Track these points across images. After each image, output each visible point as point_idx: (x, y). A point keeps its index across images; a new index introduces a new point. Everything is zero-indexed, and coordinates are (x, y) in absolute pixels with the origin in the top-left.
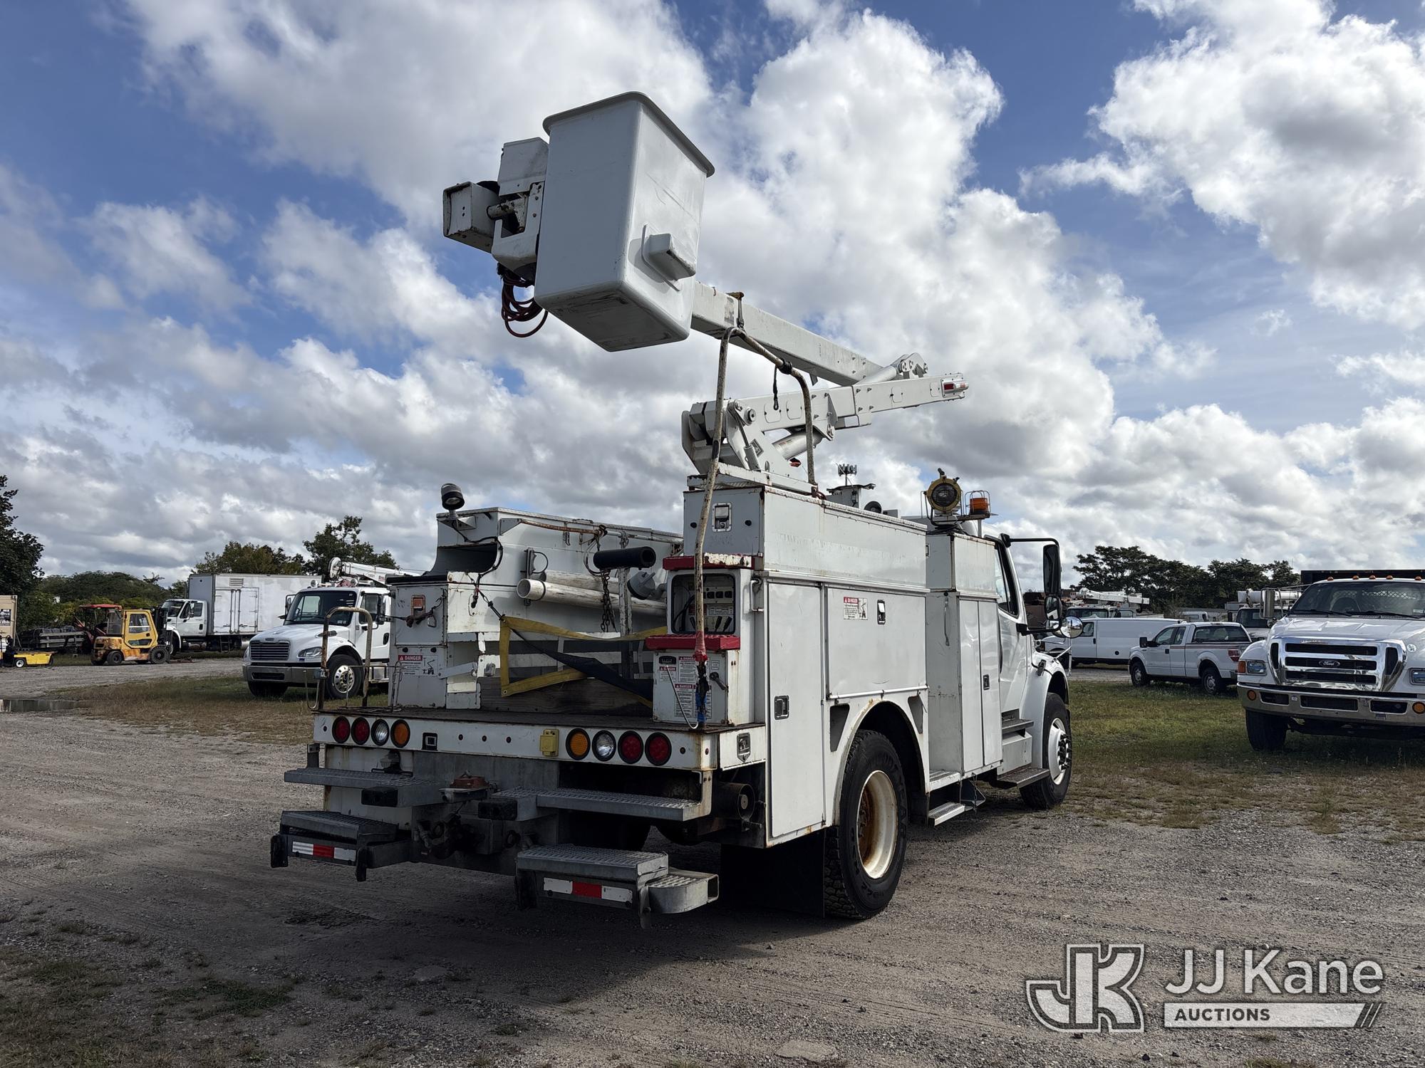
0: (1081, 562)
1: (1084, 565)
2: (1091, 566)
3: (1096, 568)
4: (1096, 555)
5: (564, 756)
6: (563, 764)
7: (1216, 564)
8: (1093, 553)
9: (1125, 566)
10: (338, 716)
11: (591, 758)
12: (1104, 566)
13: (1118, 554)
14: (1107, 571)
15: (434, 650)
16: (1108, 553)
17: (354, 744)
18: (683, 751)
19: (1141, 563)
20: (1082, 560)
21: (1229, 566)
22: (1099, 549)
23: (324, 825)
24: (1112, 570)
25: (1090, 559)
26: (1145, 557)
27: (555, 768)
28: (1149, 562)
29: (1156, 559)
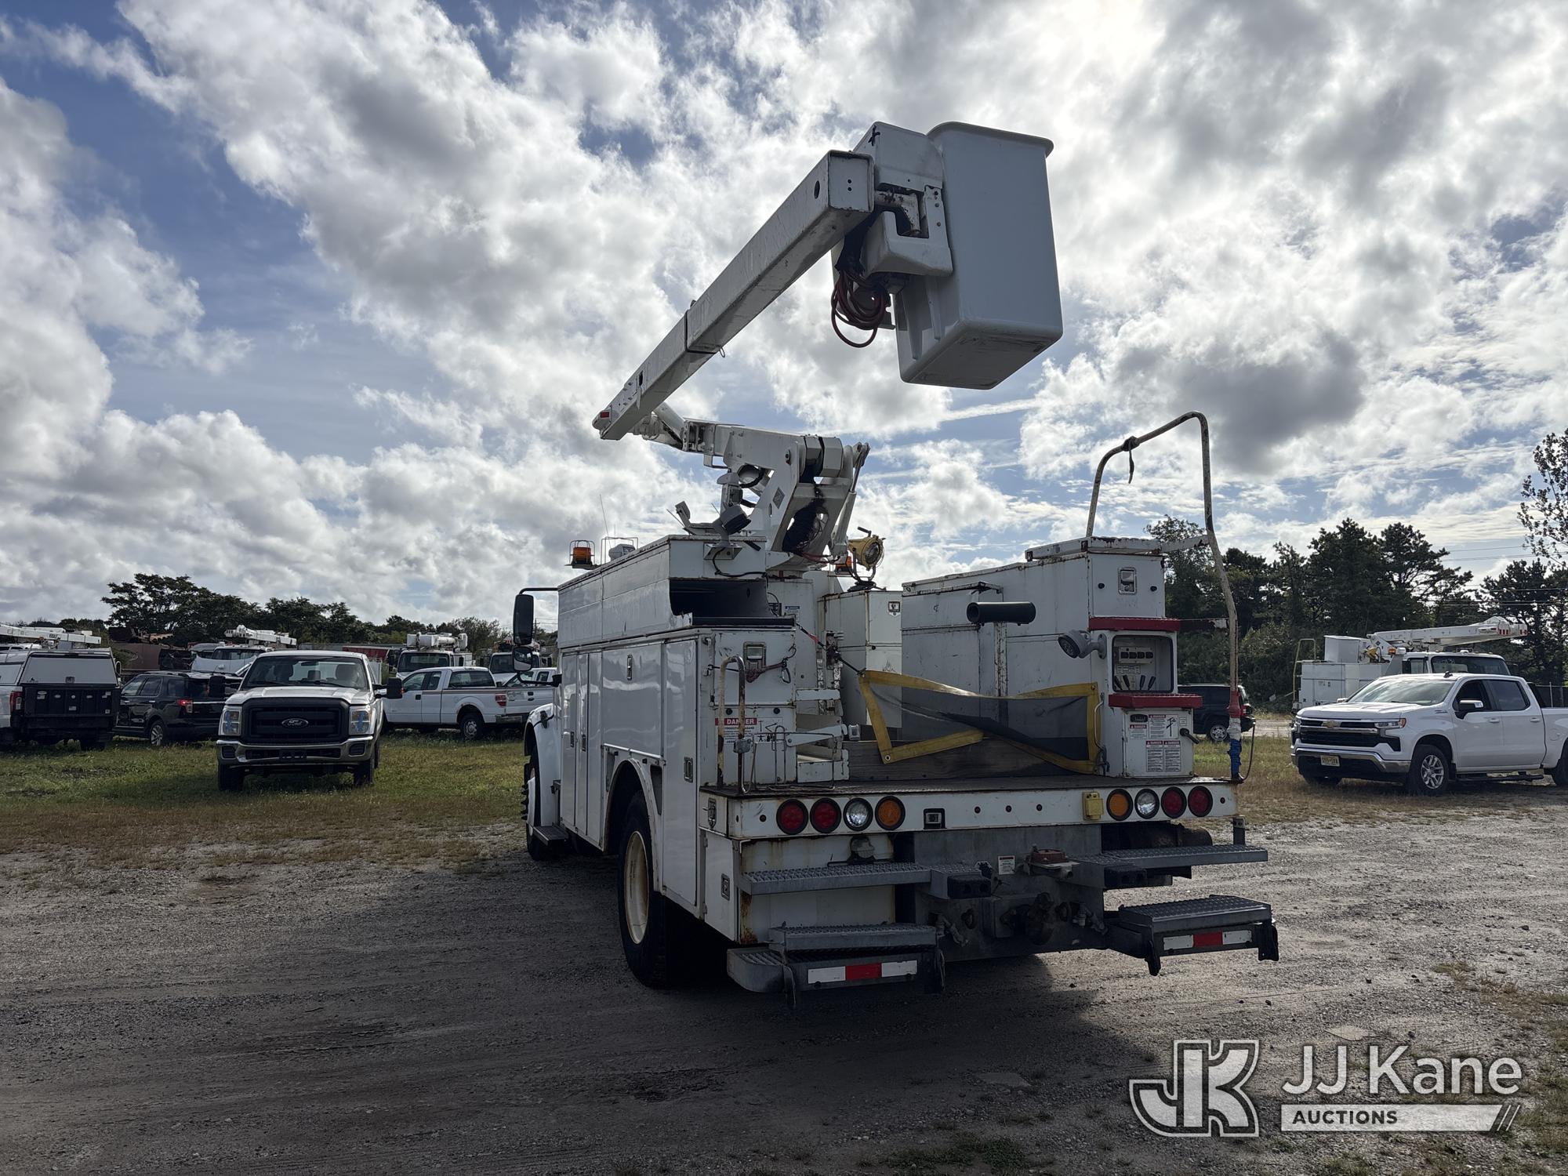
0: (114, 592)
1: (117, 595)
2: (126, 596)
3: (134, 599)
4: (136, 585)
5: (1107, 818)
6: (1105, 827)
7: (274, 601)
8: (132, 581)
9: (171, 598)
10: (785, 800)
11: (1134, 817)
12: (147, 597)
13: (163, 584)
14: (148, 603)
15: (777, 711)
16: (151, 583)
17: (816, 833)
18: (1223, 801)
19: (192, 595)
20: (116, 589)
21: (290, 604)
22: (140, 578)
23: (872, 937)
24: (155, 602)
25: (127, 588)
26: (195, 589)
27: (1098, 831)
28: (200, 596)
29: (208, 592)
